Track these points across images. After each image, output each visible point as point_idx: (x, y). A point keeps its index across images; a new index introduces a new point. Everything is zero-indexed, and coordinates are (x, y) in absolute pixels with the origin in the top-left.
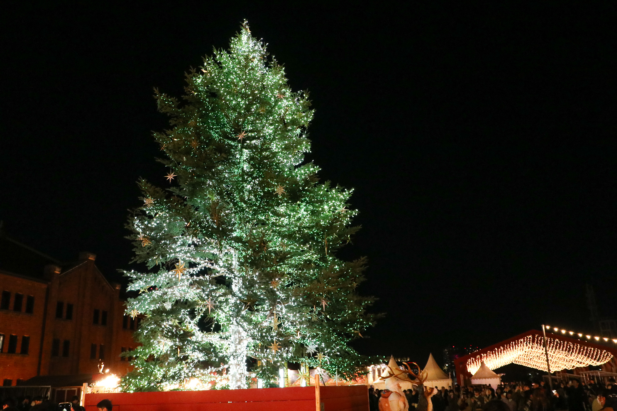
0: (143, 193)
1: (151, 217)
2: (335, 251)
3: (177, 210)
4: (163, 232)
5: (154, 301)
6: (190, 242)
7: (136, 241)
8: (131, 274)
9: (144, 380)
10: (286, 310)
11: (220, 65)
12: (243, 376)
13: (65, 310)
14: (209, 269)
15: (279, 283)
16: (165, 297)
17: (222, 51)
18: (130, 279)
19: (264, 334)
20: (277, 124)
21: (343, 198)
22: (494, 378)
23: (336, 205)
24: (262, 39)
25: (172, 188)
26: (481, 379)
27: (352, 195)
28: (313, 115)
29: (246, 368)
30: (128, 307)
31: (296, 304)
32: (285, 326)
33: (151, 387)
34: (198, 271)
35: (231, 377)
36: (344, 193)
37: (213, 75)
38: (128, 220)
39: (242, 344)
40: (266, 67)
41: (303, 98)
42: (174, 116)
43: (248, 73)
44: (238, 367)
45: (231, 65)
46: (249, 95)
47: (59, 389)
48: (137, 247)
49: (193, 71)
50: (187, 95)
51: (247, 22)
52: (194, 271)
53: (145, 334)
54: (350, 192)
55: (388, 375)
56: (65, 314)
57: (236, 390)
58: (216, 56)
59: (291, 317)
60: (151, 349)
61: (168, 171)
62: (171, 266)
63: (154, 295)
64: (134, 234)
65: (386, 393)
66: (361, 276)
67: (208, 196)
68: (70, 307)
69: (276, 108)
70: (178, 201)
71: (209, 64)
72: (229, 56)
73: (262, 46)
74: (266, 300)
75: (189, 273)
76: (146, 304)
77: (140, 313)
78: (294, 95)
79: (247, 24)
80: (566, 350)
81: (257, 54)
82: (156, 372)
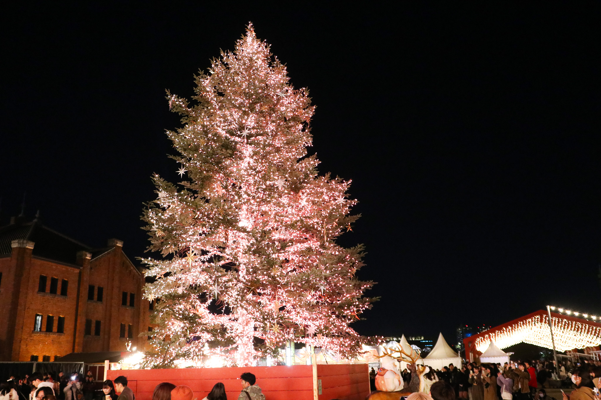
0: (157, 187)
1: (164, 209)
2: (334, 239)
3: (188, 203)
4: (175, 223)
5: (168, 286)
6: (201, 232)
7: (151, 231)
8: (148, 261)
9: (159, 358)
10: (287, 294)
11: (227, 66)
12: (250, 355)
13: (96, 292)
14: (219, 256)
15: (279, 270)
16: (179, 282)
17: (228, 53)
18: (148, 266)
19: (266, 317)
20: (278, 122)
21: (342, 189)
22: (502, 357)
23: (335, 195)
24: (265, 40)
25: (183, 182)
26: (490, 358)
27: (350, 186)
28: (314, 110)
29: (253, 347)
30: (146, 291)
31: (295, 289)
32: (287, 309)
33: (166, 364)
34: (208, 258)
35: (240, 355)
36: (343, 184)
37: (220, 76)
38: (143, 213)
39: (249, 325)
40: (269, 67)
41: (304, 95)
42: (184, 115)
43: (252, 73)
44: (246, 346)
45: (237, 66)
46: (252, 95)
47: (92, 365)
48: (152, 237)
49: (201, 72)
50: (197, 95)
51: (252, 24)
52: (205, 258)
53: (160, 316)
54: (349, 183)
55: (384, 355)
56: (96, 297)
57: (243, 368)
58: (223, 58)
59: (292, 301)
60: (167, 330)
61: (180, 166)
62: (183, 254)
63: (169, 281)
64: (148, 226)
65: (382, 371)
66: (360, 261)
67: (217, 189)
68: (100, 290)
69: (279, 106)
70: (188, 195)
71: (216, 66)
72: (236, 58)
73: (266, 47)
74: (269, 285)
75: (201, 260)
76: (162, 289)
77: (156, 296)
78: (297, 92)
79: (252, 26)
80: (574, 330)
81: (261, 55)
82: (172, 351)
